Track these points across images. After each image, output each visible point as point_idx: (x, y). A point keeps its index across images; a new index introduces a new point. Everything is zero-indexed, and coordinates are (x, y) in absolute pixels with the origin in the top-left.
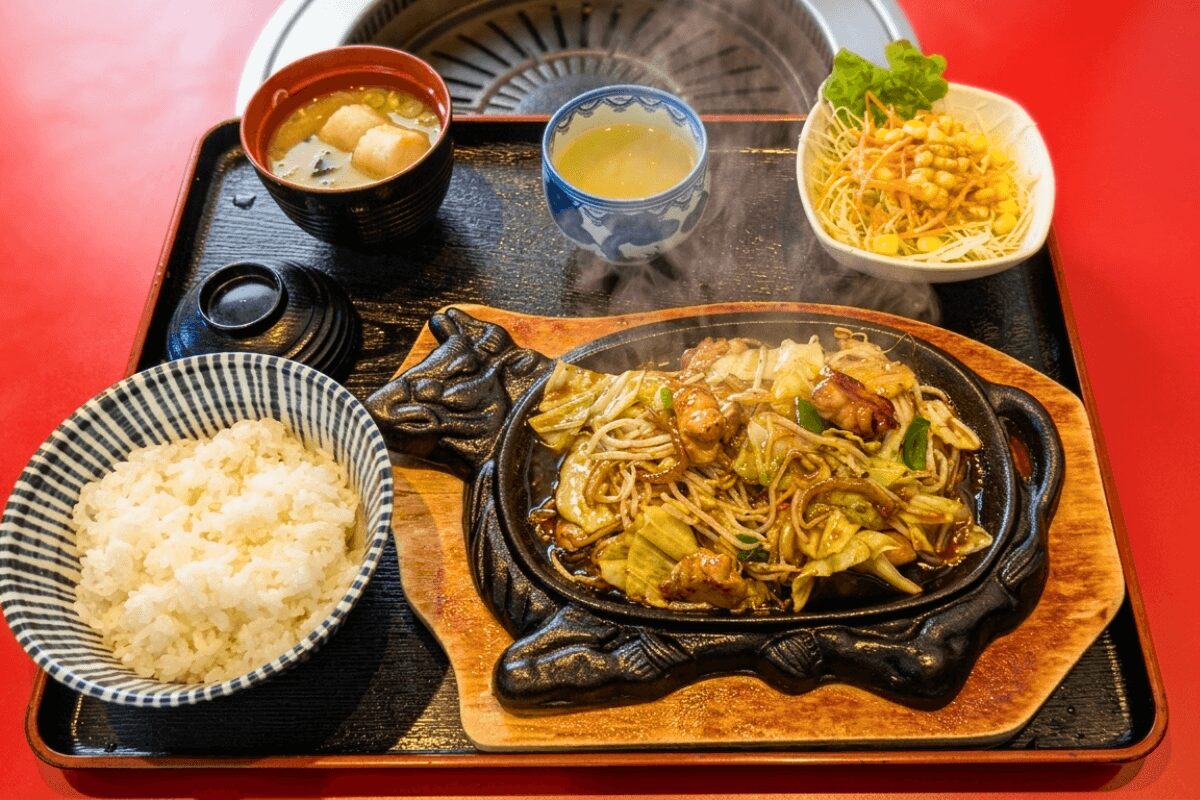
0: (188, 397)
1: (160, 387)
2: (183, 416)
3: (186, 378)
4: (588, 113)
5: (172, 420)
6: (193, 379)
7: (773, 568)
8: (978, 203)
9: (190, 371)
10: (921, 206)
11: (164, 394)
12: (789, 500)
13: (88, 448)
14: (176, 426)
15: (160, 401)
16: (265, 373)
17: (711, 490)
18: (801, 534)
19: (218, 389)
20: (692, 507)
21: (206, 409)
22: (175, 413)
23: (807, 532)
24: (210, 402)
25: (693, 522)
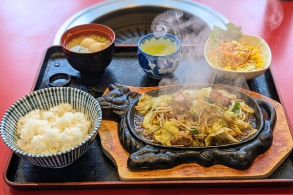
0: (47, 99)
1: (41, 95)
2: (45, 103)
3: (48, 93)
4: (149, 40)
5: (42, 104)
6: (49, 93)
7: (200, 135)
8: (252, 60)
9: (49, 91)
10: (236, 60)
11: (41, 97)
12: (204, 120)
13: (22, 108)
14: (43, 106)
15: (40, 99)
16: (68, 92)
17: (183, 118)
18: (207, 127)
19: (55, 96)
20: (178, 122)
21: (51, 102)
22: (43, 102)
23: (209, 127)
24: (53, 100)
25: (179, 125)
